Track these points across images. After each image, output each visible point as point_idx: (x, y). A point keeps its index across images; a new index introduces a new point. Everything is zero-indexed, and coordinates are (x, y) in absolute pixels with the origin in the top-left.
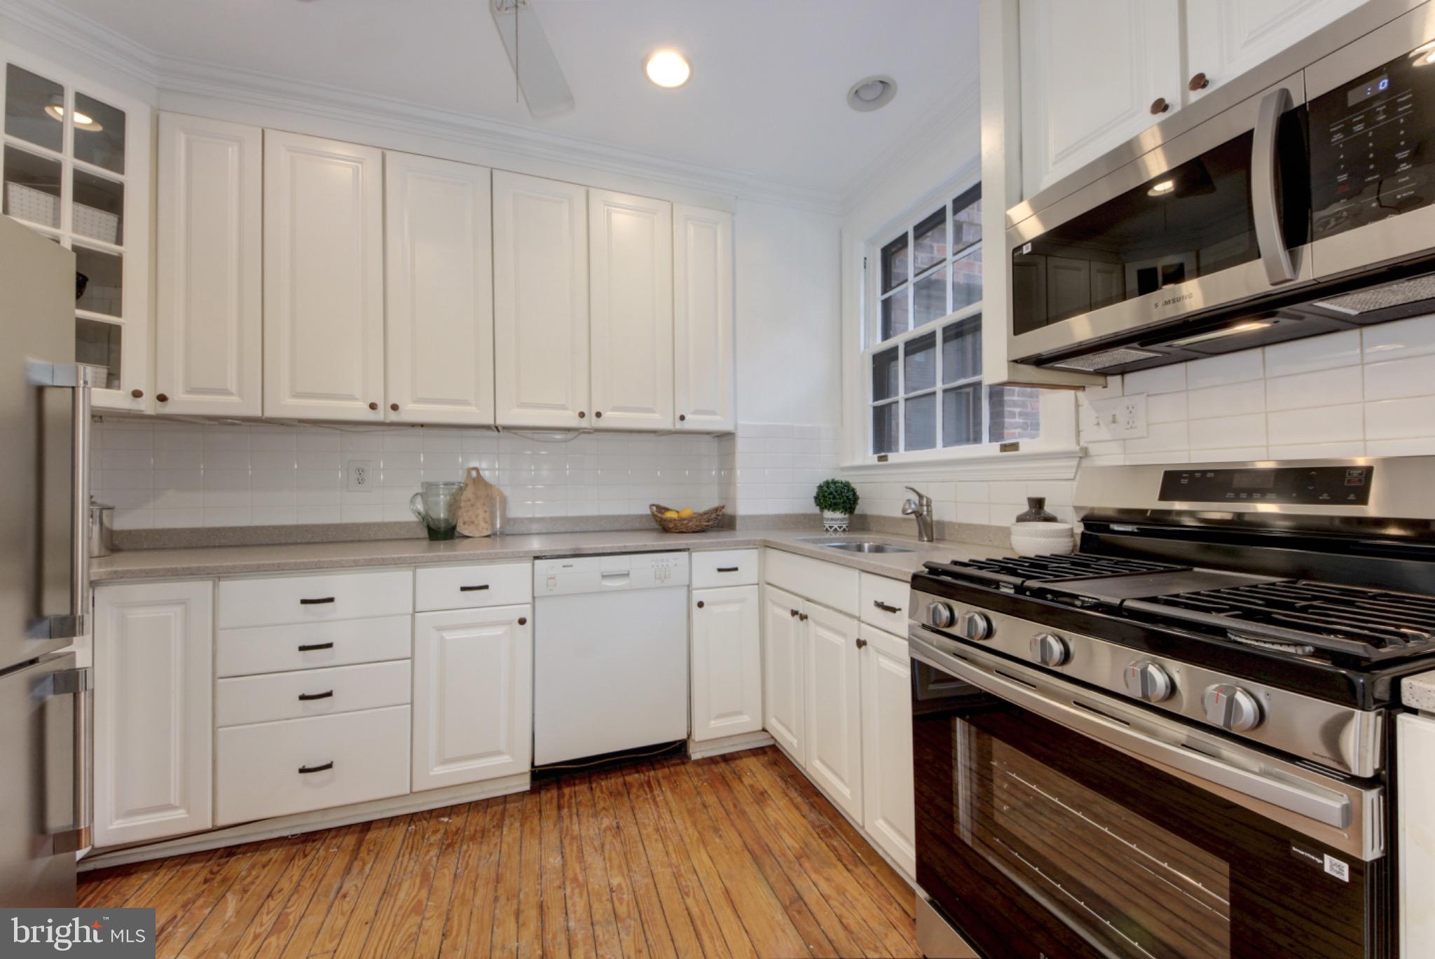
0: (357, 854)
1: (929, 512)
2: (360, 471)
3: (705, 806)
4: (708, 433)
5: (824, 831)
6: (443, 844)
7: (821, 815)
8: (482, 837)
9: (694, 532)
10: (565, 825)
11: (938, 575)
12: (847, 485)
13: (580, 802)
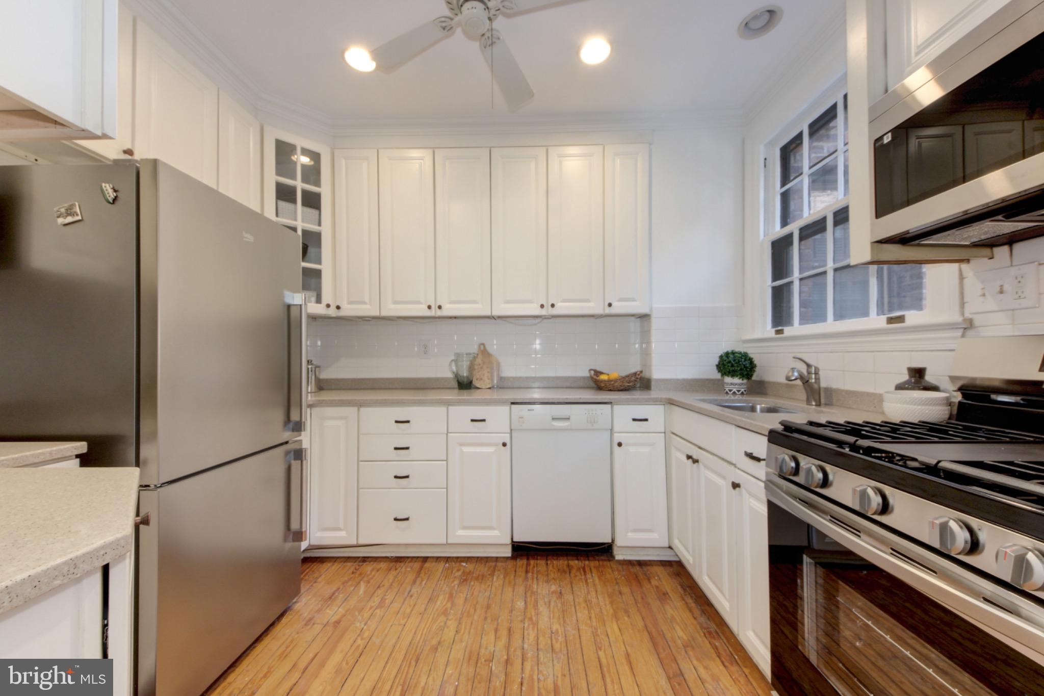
0: (420, 574)
1: (818, 379)
2: (426, 347)
3: (620, 593)
4: (633, 315)
5: (710, 633)
6: (461, 578)
7: (709, 620)
8: (482, 579)
9: (619, 390)
10: (529, 583)
11: (792, 433)
12: (745, 356)
13: (539, 571)
